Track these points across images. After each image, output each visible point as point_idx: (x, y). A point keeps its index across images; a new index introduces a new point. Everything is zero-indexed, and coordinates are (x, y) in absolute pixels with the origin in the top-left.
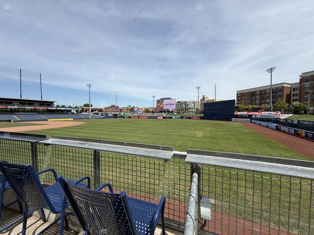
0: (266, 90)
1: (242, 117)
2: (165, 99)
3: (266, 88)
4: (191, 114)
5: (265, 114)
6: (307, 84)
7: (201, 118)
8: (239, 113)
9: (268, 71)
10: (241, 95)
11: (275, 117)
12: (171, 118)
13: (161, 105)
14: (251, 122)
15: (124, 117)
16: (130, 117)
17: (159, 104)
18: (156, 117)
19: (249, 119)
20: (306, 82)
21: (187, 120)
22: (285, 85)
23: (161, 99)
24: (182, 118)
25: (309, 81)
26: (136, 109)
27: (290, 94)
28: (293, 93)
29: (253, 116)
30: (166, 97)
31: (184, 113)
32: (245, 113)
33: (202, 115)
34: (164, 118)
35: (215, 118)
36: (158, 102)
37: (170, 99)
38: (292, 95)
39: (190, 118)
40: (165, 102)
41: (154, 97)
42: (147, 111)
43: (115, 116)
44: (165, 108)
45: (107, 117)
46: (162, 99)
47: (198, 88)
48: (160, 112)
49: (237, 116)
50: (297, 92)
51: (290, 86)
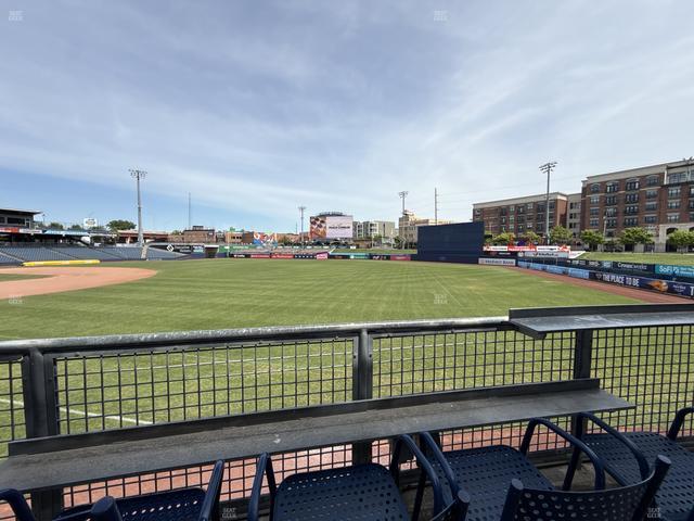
0: (526, 204)
1: (497, 255)
2: (329, 215)
3: (528, 201)
4: (387, 250)
5: (543, 250)
6: (595, 198)
7: (413, 258)
8: (492, 248)
9: (542, 168)
10: (481, 212)
11: (561, 255)
12: (347, 257)
13: (321, 230)
14: (517, 265)
15: (232, 256)
16: (247, 256)
17: (315, 227)
18: (313, 257)
19: (514, 261)
20: (594, 192)
21: (381, 261)
22: (559, 197)
23: (321, 216)
24: (371, 257)
25: (597, 192)
26: (257, 237)
27: (566, 214)
28: (570, 211)
29: (520, 255)
30: (331, 211)
31: (373, 248)
32: (505, 248)
33: (415, 252)
34: (330, 257)
35: (443, 258)
36: (314, 221)
37: (340, 215)
38: (568, 217)
39: (388, 258)
40: (330, 221)
41: (302, 209)
42: (285, 241)
43: (210, 253)
44: (331, 234)
45: (191, 254)
46: (324, 216)
47: (403, 194)
48: (318, 244)
49: (488, 254)
50: (577, 210)
51: (565, 199)
